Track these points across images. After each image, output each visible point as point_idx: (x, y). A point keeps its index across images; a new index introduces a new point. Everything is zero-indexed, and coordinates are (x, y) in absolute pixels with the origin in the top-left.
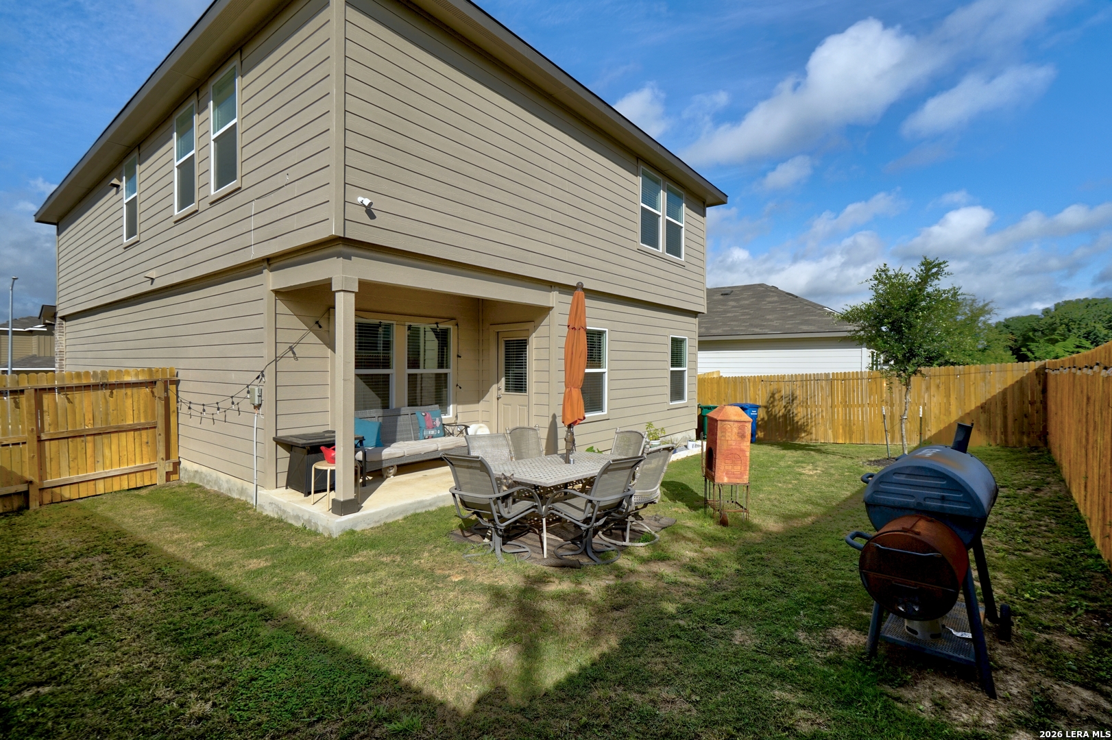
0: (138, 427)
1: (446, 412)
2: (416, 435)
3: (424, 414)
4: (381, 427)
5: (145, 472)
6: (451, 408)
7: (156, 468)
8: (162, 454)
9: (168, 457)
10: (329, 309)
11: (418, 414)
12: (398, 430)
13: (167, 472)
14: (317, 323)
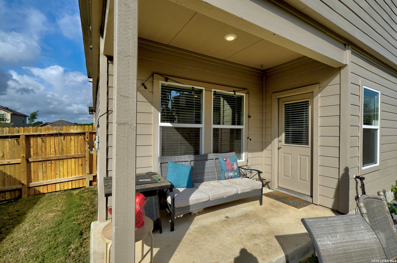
0: (77, 156)
1: (240, 158)
2: (219, 175)
3: (225, 159)
4: (193, 170)
5: (80, 180)
6: (244, 155)
7: (85, 178)
8: (88, 171)
9: (91, 172)
10: (153, 75)
11: (221, 159)
12: (206, 171)
13: (90, 181)
14: (143, 84)
